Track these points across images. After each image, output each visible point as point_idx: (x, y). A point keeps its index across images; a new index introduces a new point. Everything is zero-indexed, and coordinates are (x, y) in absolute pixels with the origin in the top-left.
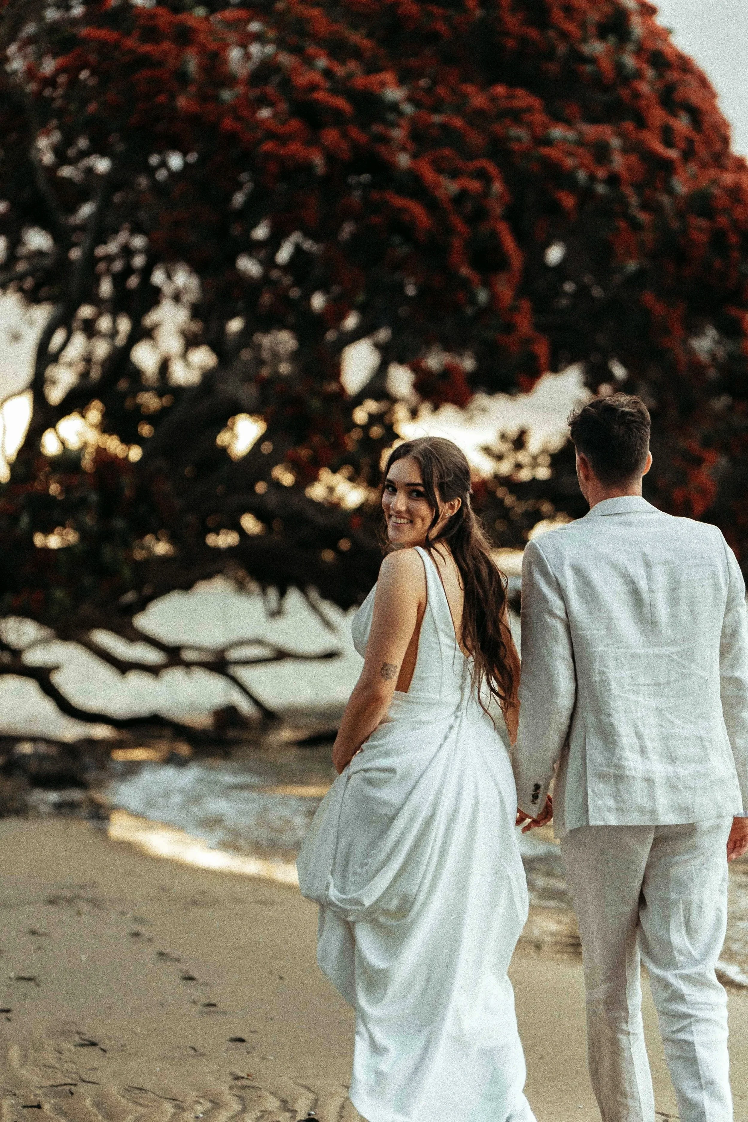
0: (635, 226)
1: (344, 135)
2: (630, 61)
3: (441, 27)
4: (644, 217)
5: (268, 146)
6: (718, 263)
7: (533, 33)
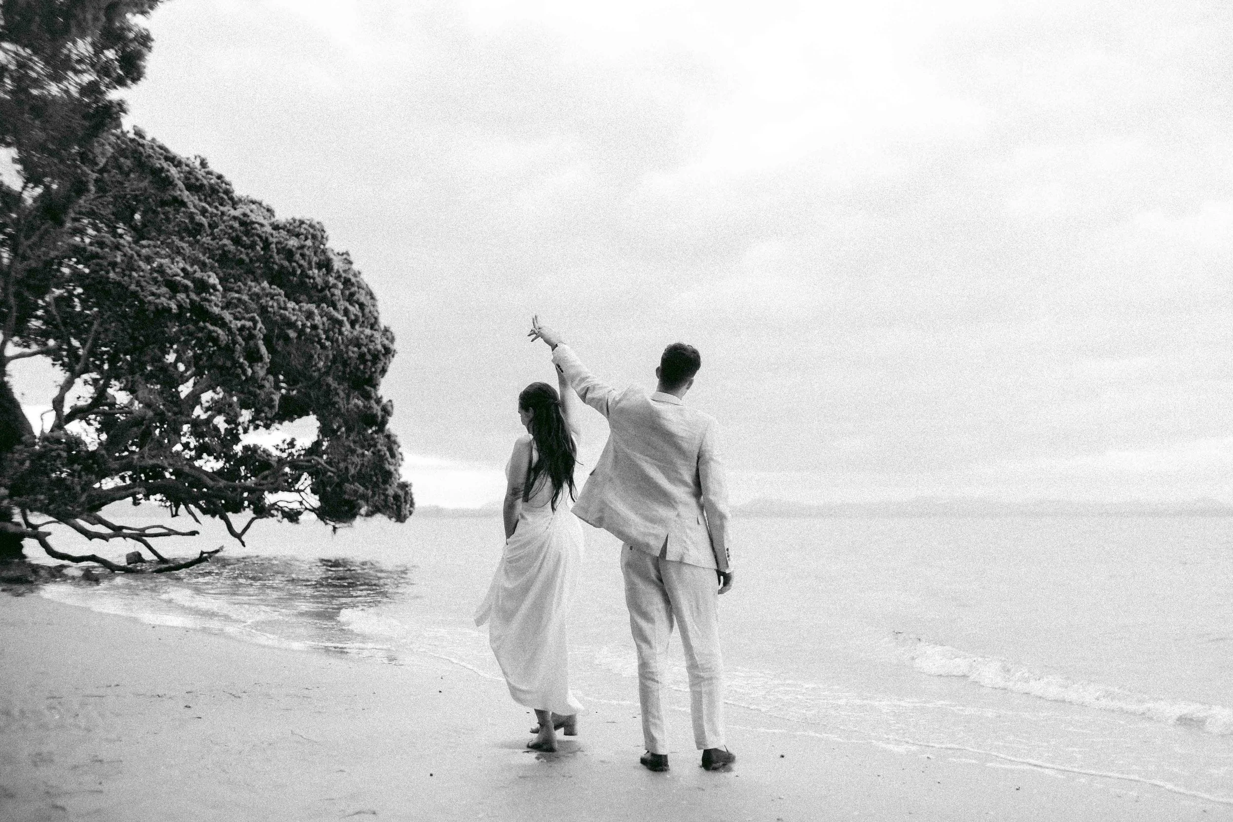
0: (323, 347)
1: (188, 296)
2: (332, 280)
3: (244, 256)
4: (328, 344)
5: (151, 298)
6: (362, 367)
7: (286, 263)
